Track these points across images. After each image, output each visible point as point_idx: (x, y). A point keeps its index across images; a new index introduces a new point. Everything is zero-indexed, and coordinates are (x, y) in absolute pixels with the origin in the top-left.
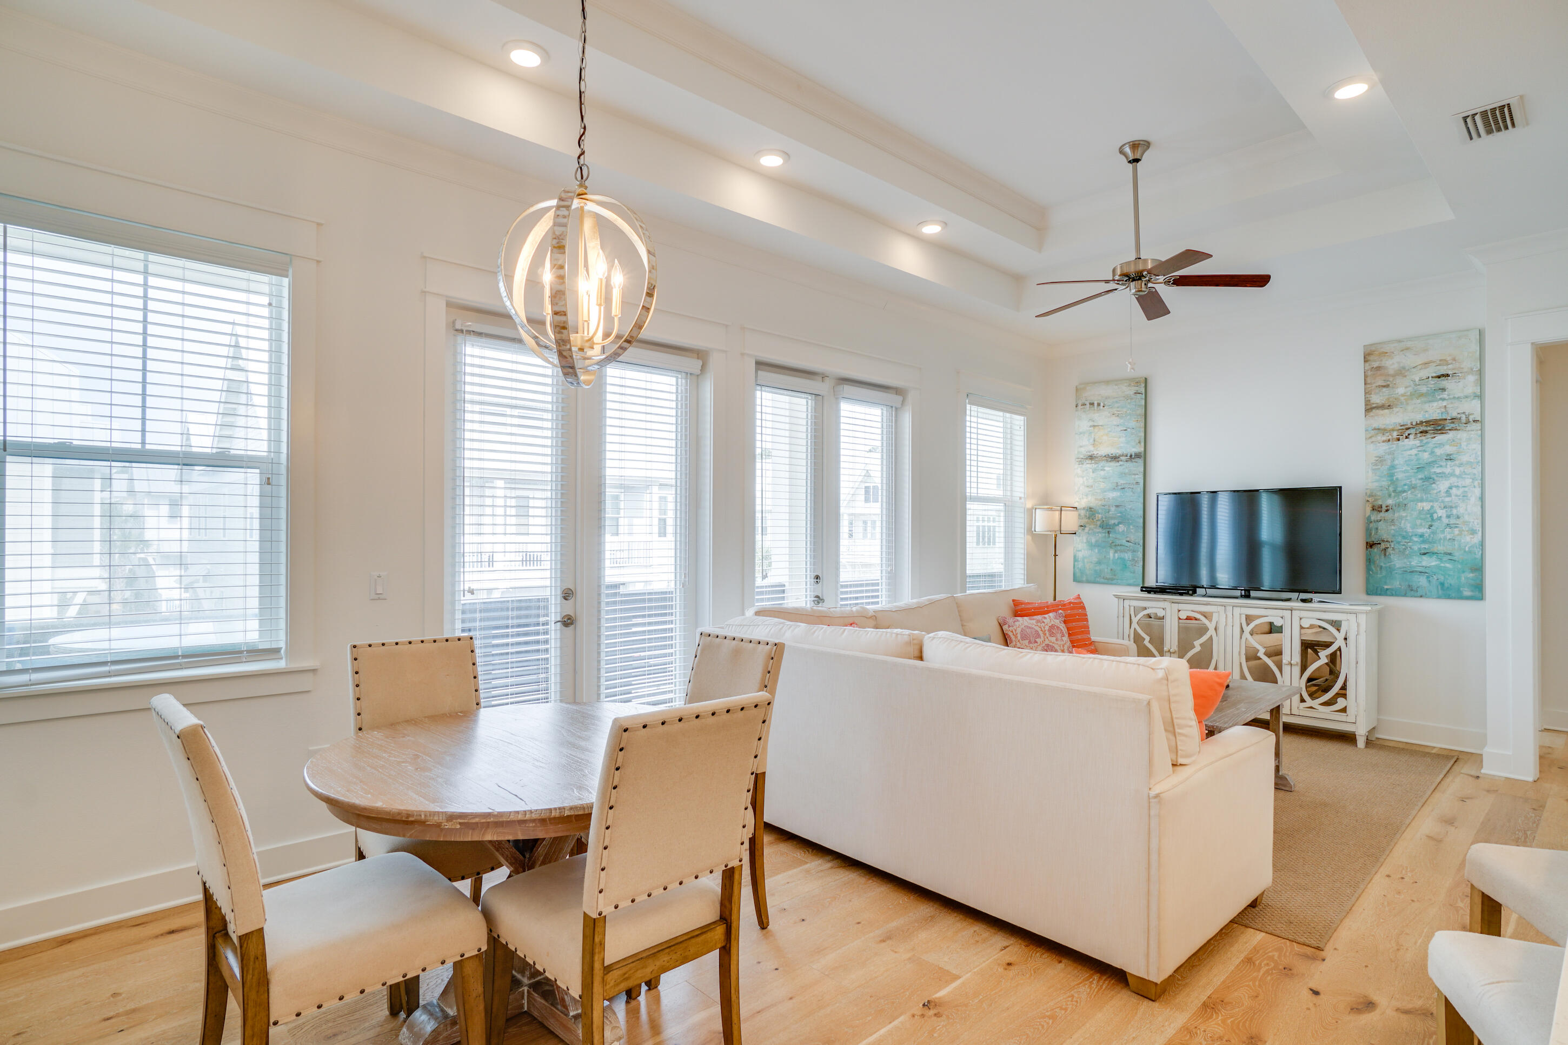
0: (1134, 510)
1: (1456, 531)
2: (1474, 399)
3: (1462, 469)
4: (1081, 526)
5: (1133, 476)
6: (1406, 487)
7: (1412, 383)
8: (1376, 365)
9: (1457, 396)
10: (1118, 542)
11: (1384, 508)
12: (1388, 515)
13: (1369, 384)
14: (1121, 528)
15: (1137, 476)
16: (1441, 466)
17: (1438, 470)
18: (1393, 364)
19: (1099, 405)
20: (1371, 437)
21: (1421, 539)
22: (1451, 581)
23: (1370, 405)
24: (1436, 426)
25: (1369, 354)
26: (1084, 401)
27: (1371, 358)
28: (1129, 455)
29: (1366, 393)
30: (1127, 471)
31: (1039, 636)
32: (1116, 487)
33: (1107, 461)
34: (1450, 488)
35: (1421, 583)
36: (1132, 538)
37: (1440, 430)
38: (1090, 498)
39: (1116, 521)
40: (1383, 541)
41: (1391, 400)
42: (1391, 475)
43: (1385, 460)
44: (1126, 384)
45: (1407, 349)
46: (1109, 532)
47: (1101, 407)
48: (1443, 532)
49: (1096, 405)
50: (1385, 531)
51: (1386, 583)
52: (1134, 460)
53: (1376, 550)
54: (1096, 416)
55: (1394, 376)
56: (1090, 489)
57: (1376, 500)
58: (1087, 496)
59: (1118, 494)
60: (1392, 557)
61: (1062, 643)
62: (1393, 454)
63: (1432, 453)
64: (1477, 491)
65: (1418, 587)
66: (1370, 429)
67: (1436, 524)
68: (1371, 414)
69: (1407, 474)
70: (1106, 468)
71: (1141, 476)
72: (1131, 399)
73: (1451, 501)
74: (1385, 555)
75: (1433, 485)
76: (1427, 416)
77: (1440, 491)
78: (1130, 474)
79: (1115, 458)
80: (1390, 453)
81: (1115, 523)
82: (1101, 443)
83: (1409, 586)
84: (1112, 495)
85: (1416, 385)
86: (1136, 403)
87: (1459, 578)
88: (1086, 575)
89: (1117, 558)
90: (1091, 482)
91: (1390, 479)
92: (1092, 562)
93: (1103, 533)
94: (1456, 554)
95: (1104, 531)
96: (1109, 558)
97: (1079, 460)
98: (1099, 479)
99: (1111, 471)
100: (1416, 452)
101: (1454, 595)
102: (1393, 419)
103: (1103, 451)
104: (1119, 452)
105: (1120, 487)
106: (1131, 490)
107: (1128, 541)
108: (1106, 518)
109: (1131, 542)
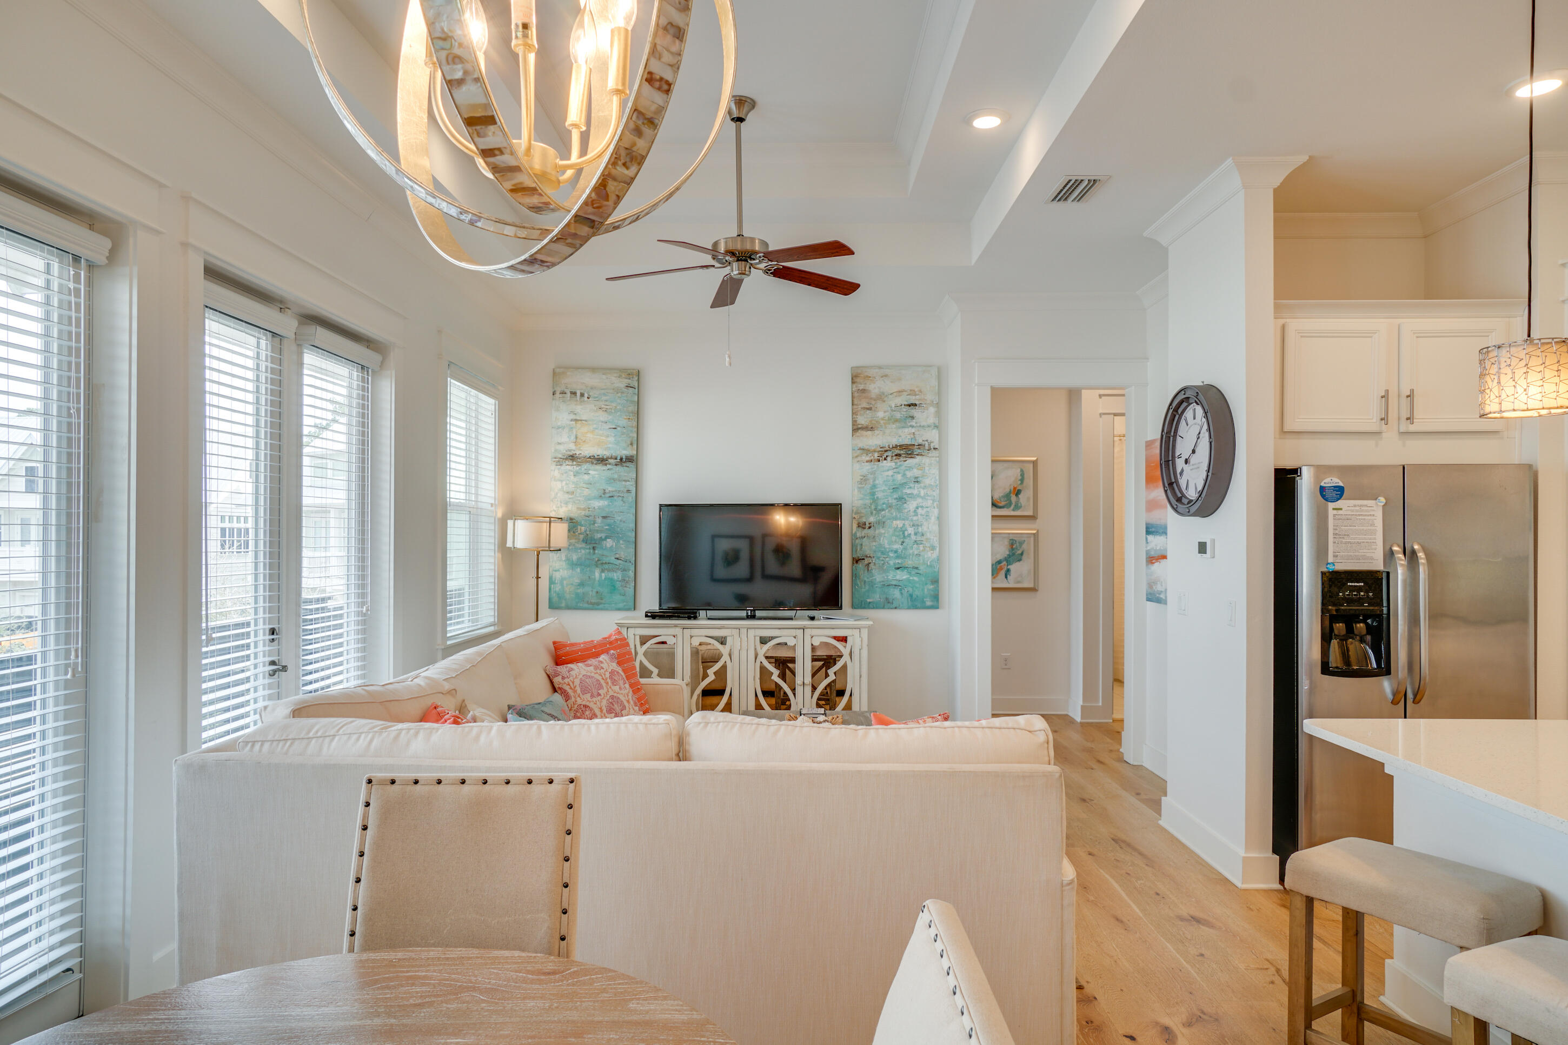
0: (624, 522)
1: (921, 547)
2: (934, 429)
3: (925, 490)
5: (623, 483)
6: (884, 506)
7: (889, 408)
8: (861, 387)
9: (922, 424)
10: (607, 560)
11: (867, 525)
12: (870, 532)
13: (856, 404)
14: (609, 543)
15: (628, 483)
16: (911, 487)
17: (908, 491)
18: (875, 388)
19: (582, 395)
20: (857, 457)
21: (896, 554)
22: (917, 593)
23: (857, 425)
24: (906, 451)
25: (856, 376)
26: (563, 388)
27: (858, 380)
28: (619, 458)
29: (853, 414)
30: (616, 476)
31: (601, 687)
32: (603, 494)
33: (592, 463)
34: (917, 508)
35: (895, 596)
36: (622, 555)
37: (910, 454)
38: (570, 506)
39: (603, 535)
40: (867, 556)
41: (873, 422)
42: (873, 494)
43: (868, 480)
44: (615, 375)
45: (886, 376)
46: (594, 548)
47: (585, 398)
48: (912, 548)
49: (578, 394)
50: (868, 547)
51: (868, 597)
52: (625, 464)
53: (860, 566)
54: (578, 408)
55: (876, 400)
56: (570, 496)
57: (861, 517)
58: (566, 503)
59: (606, 503)
60: (873, 571)
62: (875, 474)
63: (904, 475)
64: (936, 511)
65: (893, 599)
66: (856, 449)
67: (906, 540)
68: (858, 434)
69: (885, 494)
70: (590, 472)
71: (633, 483)
72: (622, 393)
73: (918, 520)
74: (868, 570)
75: (905, 505)
76: (900, 440)
77: (909, 511)
78: (619, 481)
79: (602, 461)
80: (873, 473)
81: (601, 537)
82: (584, 441)
83: (887, 599)
84: (598, 504)
85: (892, 411)
86: (626, 399)
87: (923, 590)
88: (565, 600)
89: (603, 578)
90: (571, 487)
91: (872, 497)
92: (572, 584)
93: (587, 549)
94: (921, 568)
95: (588, 547)
96: (595, 579)
97: (557, 460)
98: (582, 485)
99: (597, 476)
100: (892, 474)
101: (919, 605)
102: (874, 440)
103: (588, 450)
104: (606, 453)
105: (608, 495)
106: (620, 498)
107: (618, 559)
108: (590, 531)
109: (621, 560)
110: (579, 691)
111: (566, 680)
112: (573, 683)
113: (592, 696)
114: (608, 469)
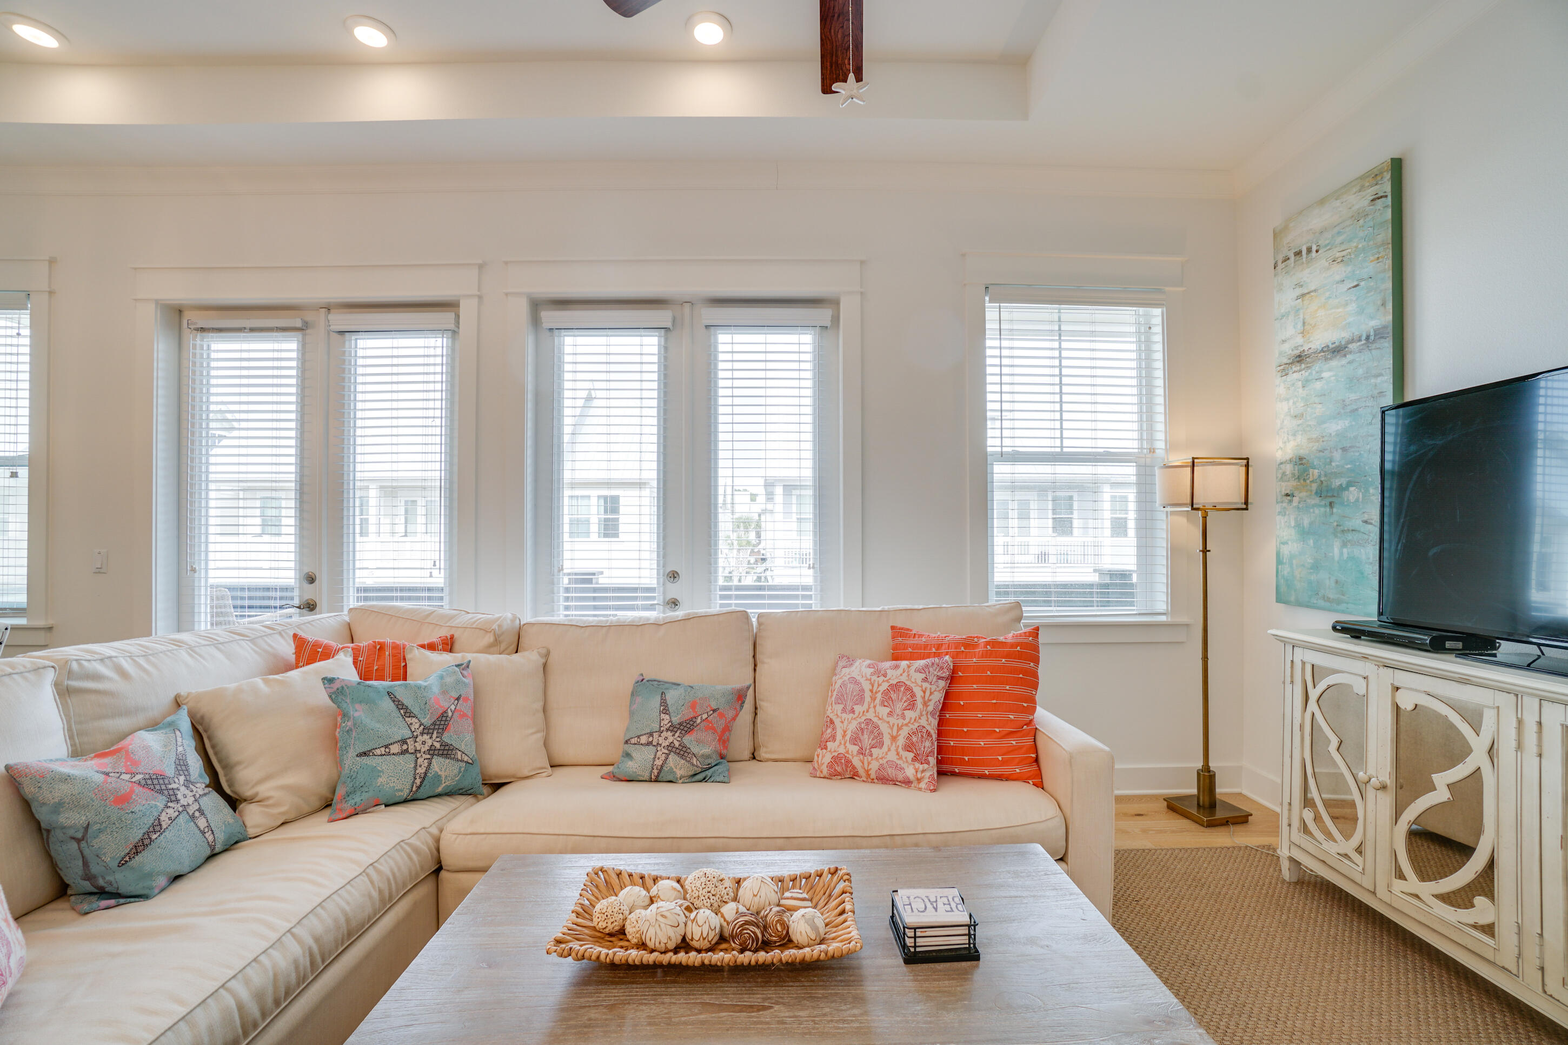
0: (1374, 453)
4: (1287, 495)
5: (1373, 381)
10: (1349, 524)
14: (1352, 493)
15: (1379, 379)
19: (1309, 250)
26: (1286, 253)
28: (1364, 338)
30: (1360, 372)
31: (861, 700)
32: (1345, 409)
33: (1326, 359)
36: (1374, 514)
38: (1299, 438)
39: (1344, 481)
44: (1354, 190)
47: (1314, 254)
49: (1304, 252)
52: (1374, 346)
54: (1305, 274)
56: (1300, 422)
58: (1294, 435)
59: (1346, 423)
61: (900, 722)
70: (1325, 375)
71: (1389, 376)
72: (1366, 215)
78: (1368, 378)
79: (1337, 350)
81: (1341, 484)
82: (1315, 326)
84: (1335, 427)
86: (1375, 221)
88: (1296, 590)
89: (1345, 556)
90: (1300, 407)
92: (1303, 565)
93: (1322, 506)
95: (1323, 503)
96: (1333, 558)
97: (1282, 367)
98: (1313, 399)
99: (1333, 378)
103: (1321, 338)
104: (1345, 335)
105: (1349, 409)
107: (1366, 522)
108: (1326, 476)
109: (1371, 524)
114: (1349, 363)
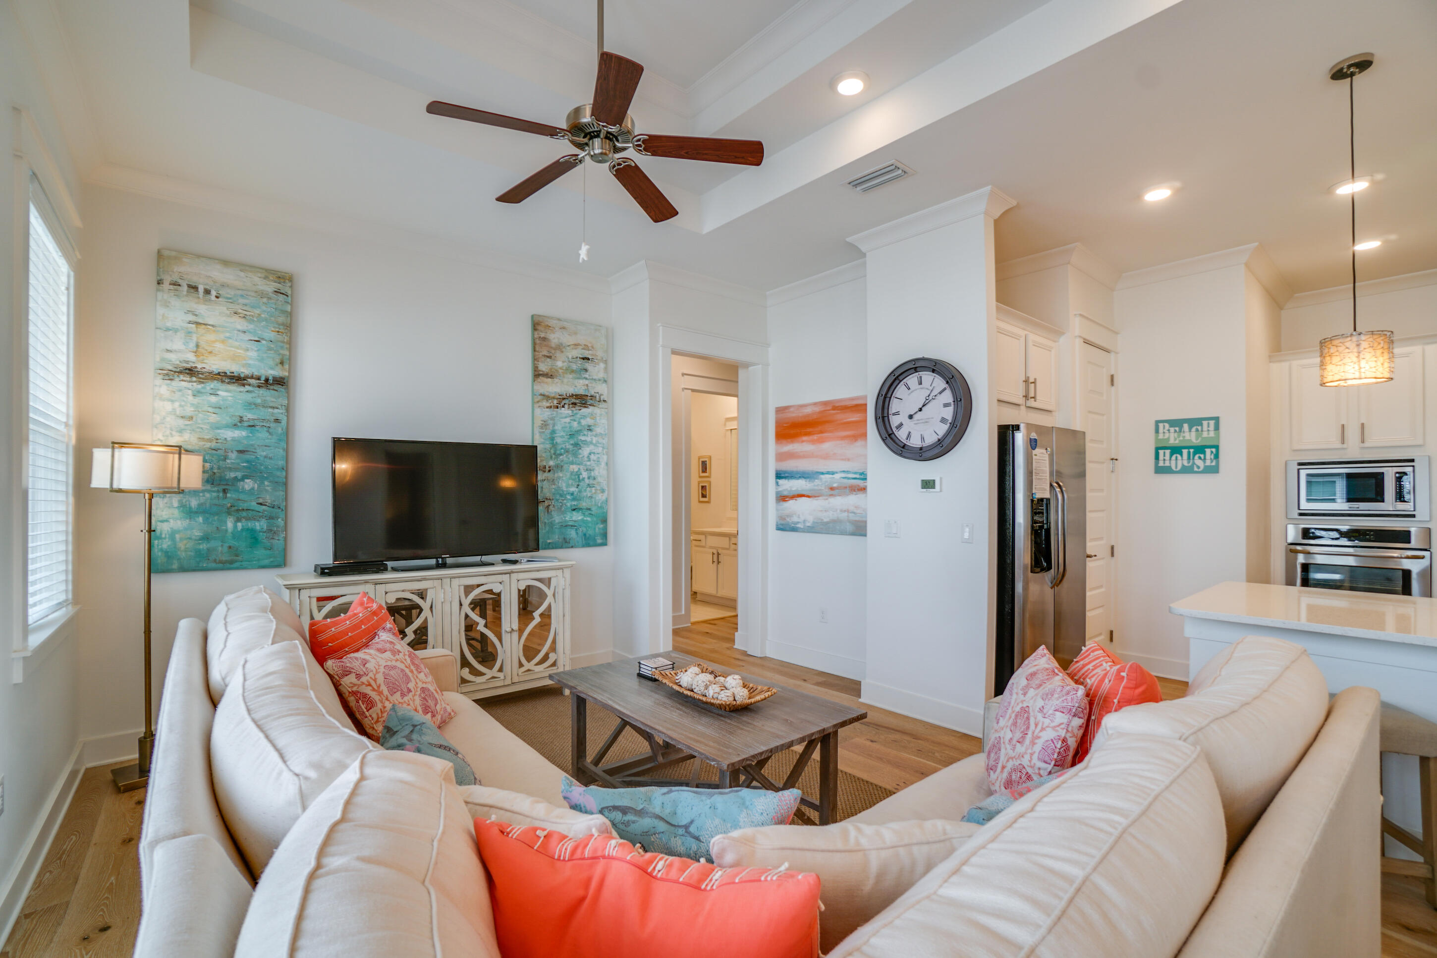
0: (271, 458)
1: (593, 490)
2: (604, 383)
3: (597, 438)
5: (270, 410)
6: (563, 451)
7: (567, 359)
8: (542, 335)
9: (594, 378)
10: (245, 506)
11: (547, 469)
12: (550, 475)
13: (538, 351)
14: (248, 484)
15: (276, 411)
16: (584, 435)
17: (583, 438)
18: (554, 338)
19: (207, 292)
20: (538, 402)
21: (572, 497)
22: (590, 532)
23: (537, 371)
24: (581, 401)
25: (539, 324)
26: (175, 278)
27: (539, 328)
28: (263, 378)
29: (534, 359)
30: (259, 401)
32: (239, 423)
33: (223, 382)
34: (590, 454)
35: (572, 536)
36: (266, 498)
37: (584, 404)
39: (239, 475)
40: (547, 499)
41: (553, 370)
42: (552, 439)
43: (548, 425)
44: (259, 275)
45: (564, 328)
46: (225, 491)
47: (212, 297)
48: (585, 491)
49: (201, 289)
50: (549, 490)
51: (549, 538)
52: (272, 387)
53: (542, 507)
54: (202, 309)
55: (555, 349)
56: (188, 423)
57: (542, 461)
58: (181, 431)
59: (244, 433)
60: (553, 513)
62: (554, 420)
63: (579, 423)
64: (605, 457)
65: (570, 539)
66: (537, 394)
67: (581, 484)
68: (538, 380)
69: (563, 439)
70: (219, 393)
71: (283, 411)
72: (269, 298)
73: (590, 465)
74: (548, 512)
75: (580, 451)
76: (576, 390)
77: (584, 457)
78: (263, 407)
79: (238, 380)
80: (552, 419)
81: (236, 477)
82: (211, 352)
83: (564, 539)
84: (231, 434)
85: (569, 362)
86: (274, 306)
87: (595, 529)
88: (179, 559)
89: (239, 528)
90: (189, 411)
91: (551, 442)
92: (190, 538)
93: (214, 492)
94: (594, 509)
95: (216, 489)
96: (226, 531)
97: (165, 372)
98: (206, 408)
99: (230, 398)
100: (569, 421)
101: (591, 543)
102: (554, 388)
103: (215, 364)
104: (245, 371)
105: (246, 424)
106: (265, 429)
107: (261, 504)
108: (219, 468)
109: (265, 505)
110: (386, 692)
111: (364, 679)
112: (375, 680)
113: (403, 695)
114: (247, 391)
